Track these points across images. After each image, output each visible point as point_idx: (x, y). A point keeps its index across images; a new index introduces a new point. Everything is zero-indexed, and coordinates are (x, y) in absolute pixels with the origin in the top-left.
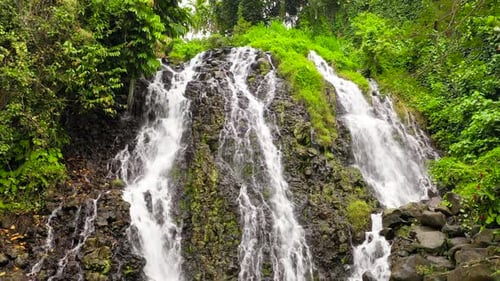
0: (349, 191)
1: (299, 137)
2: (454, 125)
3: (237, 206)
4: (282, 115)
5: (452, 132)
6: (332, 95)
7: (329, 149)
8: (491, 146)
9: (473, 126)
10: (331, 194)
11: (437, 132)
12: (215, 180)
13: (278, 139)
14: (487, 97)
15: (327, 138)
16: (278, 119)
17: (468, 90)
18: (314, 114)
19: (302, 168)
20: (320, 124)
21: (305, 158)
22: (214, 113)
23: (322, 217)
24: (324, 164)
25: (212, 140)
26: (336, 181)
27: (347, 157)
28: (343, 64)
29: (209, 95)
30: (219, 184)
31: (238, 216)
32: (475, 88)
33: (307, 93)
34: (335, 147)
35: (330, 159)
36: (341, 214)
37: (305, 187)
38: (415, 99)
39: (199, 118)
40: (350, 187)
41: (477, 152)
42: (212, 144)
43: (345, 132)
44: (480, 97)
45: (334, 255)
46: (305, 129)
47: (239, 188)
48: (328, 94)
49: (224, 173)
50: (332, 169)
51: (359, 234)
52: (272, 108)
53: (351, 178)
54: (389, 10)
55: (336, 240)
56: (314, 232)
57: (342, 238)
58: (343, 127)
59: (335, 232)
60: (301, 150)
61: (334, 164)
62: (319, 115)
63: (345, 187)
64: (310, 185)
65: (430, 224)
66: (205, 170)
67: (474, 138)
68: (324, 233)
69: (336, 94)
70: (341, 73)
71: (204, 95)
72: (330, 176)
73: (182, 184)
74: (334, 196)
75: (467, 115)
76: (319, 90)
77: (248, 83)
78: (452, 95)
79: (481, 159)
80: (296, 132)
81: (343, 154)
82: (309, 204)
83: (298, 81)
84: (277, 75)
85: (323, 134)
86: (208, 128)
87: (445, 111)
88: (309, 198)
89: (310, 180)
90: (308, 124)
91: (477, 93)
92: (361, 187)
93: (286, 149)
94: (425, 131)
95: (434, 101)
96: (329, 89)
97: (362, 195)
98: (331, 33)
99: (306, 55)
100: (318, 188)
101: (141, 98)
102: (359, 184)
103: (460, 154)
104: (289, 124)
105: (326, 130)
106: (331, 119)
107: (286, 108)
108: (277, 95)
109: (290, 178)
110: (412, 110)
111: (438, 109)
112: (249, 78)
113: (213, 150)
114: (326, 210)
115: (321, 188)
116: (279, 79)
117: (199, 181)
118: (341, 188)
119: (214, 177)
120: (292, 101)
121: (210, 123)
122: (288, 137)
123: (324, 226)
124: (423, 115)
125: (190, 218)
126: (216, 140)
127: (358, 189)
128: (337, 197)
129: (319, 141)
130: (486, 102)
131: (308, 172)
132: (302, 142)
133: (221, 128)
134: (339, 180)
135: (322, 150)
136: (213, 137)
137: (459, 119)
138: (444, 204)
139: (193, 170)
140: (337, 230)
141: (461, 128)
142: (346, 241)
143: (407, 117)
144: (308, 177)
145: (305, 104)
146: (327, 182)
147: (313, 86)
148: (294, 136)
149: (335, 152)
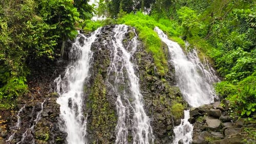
0: (173, 99)
1: (148, 71)
2: (228, 65)
3: (115, 106)
4: (140, 59)
5: (227, 68)
6: (166, 49)
7: (164, 77)
8: (246, 76)
9: (237, 65)
10: (164, 100)
11: (220, 68)
12: (104, 93)
13: (137, 72)
14: (245, 50)
15: (163, 71)
16: (138, 61)
17: (236, 46)
18: (156, 59)
19: (149, 86)
20: (159, 64)
21: (151, 81)
22: (105, 58)
23: (159, 112)
24: (161, 84)
25: (103, 72)
26: (167, 93)
27: (173, 81)
28: (172, 33)
29: (103, 49)
30: (106, 95)
31: (115, 111)
32: (239, 46)
33: (153, 49)
34: (167, 76)
35: (164, 82)
36: (168, 110)
37: (151, 96)
38: (209, 51)
39: (97, 61)
40: (174, 97)
41: (239, 79)
42: (104, 74)
43: (172, 68)
44: (241, 50)
45: (165, 131)
46: (151, 67)
47: (117, 97)
48: (164, 49)
49: (109, 89)
50: (165, 87)
51: (177, 121)
52: (135, 55)
53: (174, 92)
54: (197, 6)
55: (165, 123)
56: (155, 119)
57: (169, 122)
58: (171, 66)
59: (165, 119)
60: (149, 77)
61: (166, 85)
62: (158, 60)
63: (171, 96)
64: (153, 95)
65: (213, 116)
66: (99, 87)
67: (237, 71)
68: (160, 120)
69: (168, 48)
70: (171, 38)
71: (100, 49)
72: (164, 91)
73: (88, 95)
75: (235, 59)
76: (159, 47)
77: (123, 43)
78: (228, 49)
79: (241, 82)
80: (146, 68)
81: (171, 80)
82: (152, 105)
83: (148, 42)
84: (138, 39)
85: (161, 69)
86: (102, 66)
87: (223, 58)
88: (153, 102)
89: (153, 93)
90: (153, 64)
91: (239, 48)
92: (179, 96)
93: (142, 77)
94: (214, 68)
95: (218, 52)
96: (164, 46)
97: (180, 100)
98: (167, 17)
99: (153, 29)
100: (157, 97)
101: (67, 50)
102: (179, 95)
103: (230, 80)
104: (143, 64)
105: (162, 67)
106: (165, 61)
107: (142, 56)
108: (138, 49)
109: (143, 92)
110: (207, 57)
111: (221, 56)
112: (123, 40)
113: (104, 78)
114: (161, 108)
115: (159, 97)
116: (138, 41)
117: (97, 93)
118: (169, 97)
119: (104, 91)
120: (145, 52)
121: (103, 64)
122: (143, 71)
123: (160, 116)
124: (213, 59)
125: (92, 112)
126: (106, 72)
127: (178, 97)
128: (167, 102)
129: (159, 73)
130: (244, 53)
131: (153, 89)
132: (150, 73)
133: (109, 66)
134: (168, 93)
135: (160, 77)
136: (104, 71)
137: (230, 62)
138: (221, 105)
139: (94, 88)
140: (166, 119)
141: (232, 66)
142: (171, 124)
143: (205, 60)
144: (152, 91)
145: (152, 54)
146: (162, 94)
147: (156, 45)
148: (146, 70)
149: (167, 78)
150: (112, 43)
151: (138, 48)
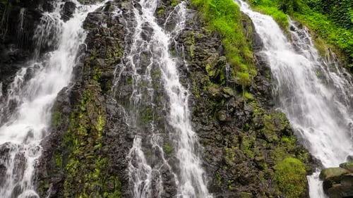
0: (275, 143)
1: (212, 74)
3: (126, 167)
4: (192, 48)
6: (250, 28)
7: (248, 88)
10: (252, 146)
12: (100, 129)
13: (185, 75)
15: (246, 75)
16: (187, 52)
18: (230, 47)
19: (214, 112)
20: (237, 59)
21: (218, 99)
22: (111, 45)
24: (241, 106)
25: (104, 77)
26: (256, 129)
29: (109, 25)
30: (104, 135)
31: (124, 182)
33: (223, 24)
34: (254, 86)
35: (249, 101)
37: (219, 137)
38: (333, 35)
39: (94, 51)
40: (276, 138)
42: (105, 82)
43: (264, 69)
46: (219, 65)
47: (132, 140)
48: (245, 27)
49: (115, 119)
50: (251, 113)
52: (181, 39)
53: (276, 125)
58: (262, 63)
60: (214, 89)
61: (254, 107)
62: (235, 49)
63: (269, 137)
64: (225, 133)
66: (90, 114)
69: (253, 27)
70: (257, 8)
71: (105, 26)
72: (250, 121)
73: (62, 132)
74: (256, 149)
76: (236, 21)
77: (156, 14)
80: (208, 67)
81: (263, 94)
82: (223, 162)
83: (211, 10)
84: (188, 6)
85: (240, 71)
86: (101, 62)
88: (224, 153)
89: (225, 128)
90: (223, 58)
92: (289, 136)
93: (196, 89)
94: (347, 68)
96: (246, 22)
97: (291, 147)
100: (235, 140)
101: (30, 28)
102: (287, 132)
104: (200, 59)
105: (244, 67)
106: (249, 54)
107: (197, 40)
108: (188, 26)
109: (200, 126)
110: (332, 46)
112: (158, 9)
113: (105, 90)
114: (246, 170)
115: (240, 140)
116: (190, 10)
117: (82, 130)
118: (263, 137)
119: (100, 125)
120: (204, 32)
121: (104, 56)
122: (199, 74)
124: (343, 51)
126: (111, 77)
127: (286, 139)
129: (236, 79)
131: (223, 118)
132: (216, 80)
133: (118, 62)
134: (261, 127)
136: (106, 74)
139: (77, 115)
143: (328, 53)
144: (223, 123)
145: (219, 35)
146: (246, 130)
147: (229, 16)
148: (206, 73)
149: (254, 91)
150: (132, 14)
151: (187, 24)
